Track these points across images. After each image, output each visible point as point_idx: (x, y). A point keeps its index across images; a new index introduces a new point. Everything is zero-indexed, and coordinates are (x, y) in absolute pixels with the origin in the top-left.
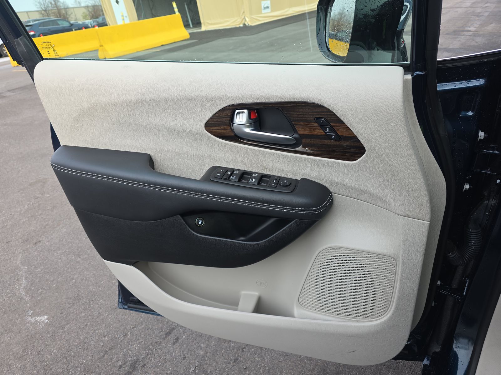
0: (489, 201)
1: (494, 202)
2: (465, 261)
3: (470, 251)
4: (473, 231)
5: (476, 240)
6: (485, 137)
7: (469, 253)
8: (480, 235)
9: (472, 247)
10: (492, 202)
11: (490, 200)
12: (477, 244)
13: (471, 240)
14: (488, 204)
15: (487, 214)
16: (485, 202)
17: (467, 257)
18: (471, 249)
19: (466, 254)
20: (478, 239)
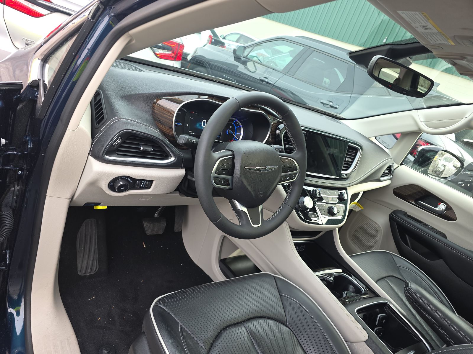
0: (14, 188)
1: (19, 188)
2: (4, 238)
3: (6, 229)
4: (5, 213)
5: (10, 219)
6: (6, 143)
7: (6, 230)
8: (11, 214)
9: (7, 225)
10: (17, 188)
11: (16, 187)
12: (11, 222)
13: (5, 220)
14: (14, 190)
15: (15, 197)
16: (12, 189)
17: (5, 234)
18: (7, 227)
19: (3, 232)
20: (11, 218)
